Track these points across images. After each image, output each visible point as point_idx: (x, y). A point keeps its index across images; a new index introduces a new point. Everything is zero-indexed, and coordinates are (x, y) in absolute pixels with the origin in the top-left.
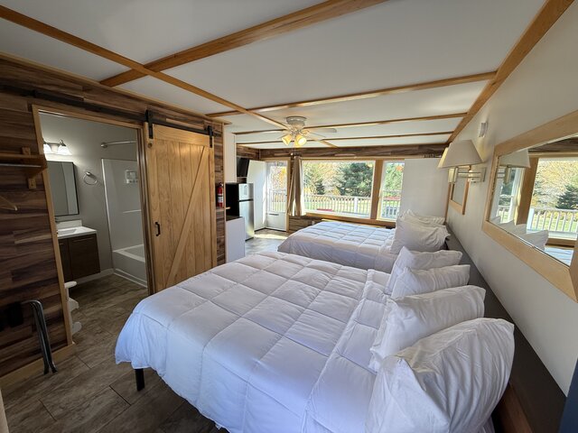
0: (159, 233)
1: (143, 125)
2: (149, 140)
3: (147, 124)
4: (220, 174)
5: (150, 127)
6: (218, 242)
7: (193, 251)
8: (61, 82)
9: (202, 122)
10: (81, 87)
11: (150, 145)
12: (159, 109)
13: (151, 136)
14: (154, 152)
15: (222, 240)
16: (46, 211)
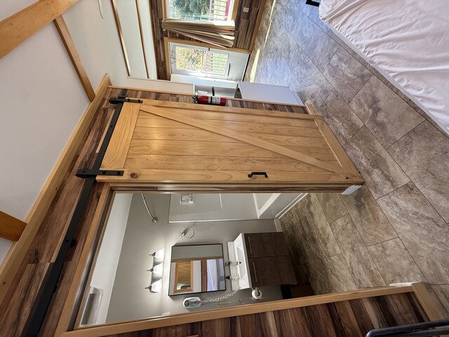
0: (265, 174)
1: (102, 184)
2: (126, 177)
3: (98, 178)
4: (181, 98)
5: (104, 173)
6: (270, 109)
7: (285, 138)
8: (18, 295)
9: (105, 111)
10: (30, 267)
11: (133, 175)
12: (79, 160)
13: (120, 173)
14: (144, 171)
15: (268, 106)
16: (233, 320)
